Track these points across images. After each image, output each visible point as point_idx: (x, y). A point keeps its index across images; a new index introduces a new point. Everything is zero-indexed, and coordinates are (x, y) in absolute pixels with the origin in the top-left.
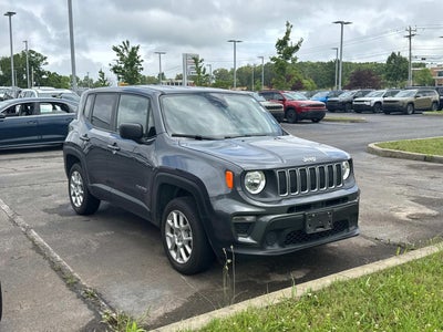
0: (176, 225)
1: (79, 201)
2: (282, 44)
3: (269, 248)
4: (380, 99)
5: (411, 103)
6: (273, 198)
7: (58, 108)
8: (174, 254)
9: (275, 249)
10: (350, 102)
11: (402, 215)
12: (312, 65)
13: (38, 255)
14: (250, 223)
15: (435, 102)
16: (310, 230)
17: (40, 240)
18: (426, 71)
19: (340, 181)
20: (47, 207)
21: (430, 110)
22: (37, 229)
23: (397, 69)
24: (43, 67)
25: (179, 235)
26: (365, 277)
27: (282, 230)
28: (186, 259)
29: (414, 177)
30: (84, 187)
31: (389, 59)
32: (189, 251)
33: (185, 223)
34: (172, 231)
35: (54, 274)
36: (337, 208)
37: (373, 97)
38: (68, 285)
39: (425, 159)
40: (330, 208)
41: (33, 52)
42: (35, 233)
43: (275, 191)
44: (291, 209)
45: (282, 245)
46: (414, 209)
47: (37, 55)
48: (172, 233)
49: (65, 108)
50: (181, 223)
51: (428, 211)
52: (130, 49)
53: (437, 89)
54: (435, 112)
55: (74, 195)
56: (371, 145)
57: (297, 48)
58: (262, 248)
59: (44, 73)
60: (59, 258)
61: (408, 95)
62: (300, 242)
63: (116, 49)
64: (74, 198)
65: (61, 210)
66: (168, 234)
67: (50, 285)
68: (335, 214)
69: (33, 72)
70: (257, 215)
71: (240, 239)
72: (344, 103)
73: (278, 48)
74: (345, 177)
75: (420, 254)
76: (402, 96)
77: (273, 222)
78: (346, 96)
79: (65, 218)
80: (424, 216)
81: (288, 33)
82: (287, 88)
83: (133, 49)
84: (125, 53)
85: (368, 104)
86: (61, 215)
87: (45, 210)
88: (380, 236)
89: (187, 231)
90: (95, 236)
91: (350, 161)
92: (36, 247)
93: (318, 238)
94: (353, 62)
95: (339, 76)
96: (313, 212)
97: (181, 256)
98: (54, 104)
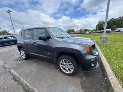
8: (64, 71)
30: (25, 53)
47: (7, 31)
49: (14, 37)
55: (22, 55)
59: (9, 34)
63: (21, 29)
71: (92, 65)
92: (14, 78)
98: (12, 37)
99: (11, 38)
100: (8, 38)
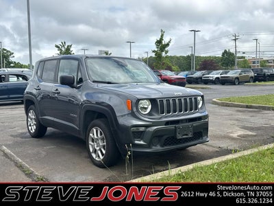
0: (96, 137)
1: (33, 129)
2: (159, 42)
3: (154, 147)
4: (219, 76)
5: (237, 78)
6: (157, 116)
7: (21, 79)
8: (94, 155)
9: (157, 148)
10: (201, 78)
11: (235, 135)
12: (177, 57)
13: (7, 159)
14: (142, 132)
15: (252, 77)
16: (179, 137)
17: (8, 151)
18: (246, 61)
19: (196, 108)
20: (13, 134)
21: (249, 82)
22: (6, 146)
23: (228, 60)
24: (11, 59)
25: (97, 143)
26: (213, 165)
27: (162, 136)
28: (101, 157)
29: (241, 116)
30: (37, 120)
31: (223, 54)
32: (104, 152)
33: (101, 134)
34: (93, 141)
35: (17, 169)
36: (195, 124)
37: (214, 75)
38: (26, 174)
39: (247, 107)
40: (191, 123)
41: (5, 50)
42: (5, 148)
43: (157, 112)
44: (167, 123)
45: (162, 146)
46: (241, 132)
47: (8, 51)
48: (93, 142)
49: (25, 78)
50: (99, 135)
51: (250, 133)
52: (66, 47)
53: (252, 70)
54: (252, 83)
55: (30, 125)
56: (214, 100)
57: (168, 45)
58: (149, 147)
59: (12, 63)
60: (20, 161)
61: (235, 73)
62: (173, 145)
63: (57, 46)
64: (30, 128)
65: (22, 136)
66: (91, 142)
67: (15, 175)
68: (194, 128)
69: (5, 62)
70: (147, 126)
71: (136, 142)
72: (197, 79)
73: (157, 45)
74: (200, 106)
75: (246, 153)
76: (232, 74)
77: (156, 131)
78: (198, 74)
79: (24, 140)
80: (248, 136)
81: (162, 36)
82: (163, 69)
83: (68, 46)
84: (63, 49)
85: (211, 79)
86: (22, 138)
87: (12, 136)
88: (221, 146)
89: (103, 139)
90: (43, 149)
91: (202, 97)
92: (6, 155)
93: (184, 143)
94: (202, 56)
95: (194, 64)
96: (181, 126)
97: (99, 156)
98: (18, 76)
99: (15, 79)
100: (8, 81)
